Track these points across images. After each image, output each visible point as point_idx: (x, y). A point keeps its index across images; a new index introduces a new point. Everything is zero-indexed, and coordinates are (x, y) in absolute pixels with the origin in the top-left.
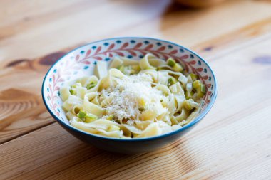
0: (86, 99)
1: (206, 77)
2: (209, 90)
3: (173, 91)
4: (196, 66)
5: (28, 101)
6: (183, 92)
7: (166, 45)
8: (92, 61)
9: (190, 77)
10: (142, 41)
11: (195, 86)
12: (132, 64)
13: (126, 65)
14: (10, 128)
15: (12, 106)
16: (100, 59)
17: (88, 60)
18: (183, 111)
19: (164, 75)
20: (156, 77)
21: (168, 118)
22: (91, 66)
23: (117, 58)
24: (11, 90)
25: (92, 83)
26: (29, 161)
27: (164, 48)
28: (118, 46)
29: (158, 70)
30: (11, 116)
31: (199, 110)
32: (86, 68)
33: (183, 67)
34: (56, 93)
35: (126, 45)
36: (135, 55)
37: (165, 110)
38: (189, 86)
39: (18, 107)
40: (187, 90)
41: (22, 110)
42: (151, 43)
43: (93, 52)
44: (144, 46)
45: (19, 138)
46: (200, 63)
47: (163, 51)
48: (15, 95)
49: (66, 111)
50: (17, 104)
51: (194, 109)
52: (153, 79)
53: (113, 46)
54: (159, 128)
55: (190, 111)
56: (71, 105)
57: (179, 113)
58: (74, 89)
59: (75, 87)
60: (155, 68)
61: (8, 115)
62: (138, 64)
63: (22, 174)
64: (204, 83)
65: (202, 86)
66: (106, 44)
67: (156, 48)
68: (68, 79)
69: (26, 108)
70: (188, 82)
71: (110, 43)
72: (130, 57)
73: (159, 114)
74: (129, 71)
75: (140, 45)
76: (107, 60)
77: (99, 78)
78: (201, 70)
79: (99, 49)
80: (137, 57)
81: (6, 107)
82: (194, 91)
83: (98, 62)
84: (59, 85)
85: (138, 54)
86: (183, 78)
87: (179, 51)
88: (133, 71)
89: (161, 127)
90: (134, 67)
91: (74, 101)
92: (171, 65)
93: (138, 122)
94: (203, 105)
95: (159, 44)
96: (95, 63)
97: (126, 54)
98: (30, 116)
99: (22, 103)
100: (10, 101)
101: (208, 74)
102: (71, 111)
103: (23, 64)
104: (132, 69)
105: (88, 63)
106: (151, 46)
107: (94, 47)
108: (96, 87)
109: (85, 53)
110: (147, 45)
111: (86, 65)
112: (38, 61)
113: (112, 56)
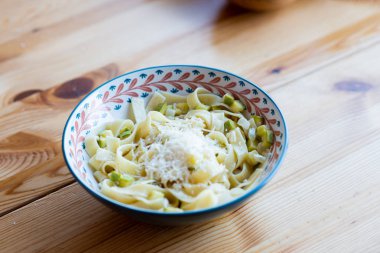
0: (120, 153)
1: (274, 121)
2: (278, 139)
3: (231, 141)
4: (261, 105)
5: (42, 150)
6: (245, 141)
7: (221, 76)
8: (125, 98)
9: (252, 120)
10: (190, 71)
11: (259, 133)
12: (177, 102)
13: (170, 102)
14: (21, 188)
15: (22, 158)
16: (136, 95)
17: (120, 97)
18: (245, 168)
19: (218, 118)
20: (208, 121)
21: (225, 179)
22: (125, 105)
23: (157, 93)
24: (20, 134)
25: (127, 130)
26: (47, 235)
27: (218, 79)
28: (158, 78)
29: (210, 110)
30: (22, 172)
31: (264, 166)
32: (118, 108)
33: (243, 105)
34: (80, 146)
35: (169, 75)
36: (181, 88)
37: (221, 168)
38: (252, 132)
39: (30, 158)
40: (250, 137)
41: (35, 163)
42: (202, 72)
43: (127, 86)
44: (193, 77)
45: (34, 203)
46: (265, 101)
47: (218, 84)
48: (26, 141)
49: (94, 170)
50: (28, 154)
51: (258, 165)
52: (205, 123)
53: (152, 77)
54: (214, 195)
55: (254, 167)
56: (100, 162)
57: (239, 169)
58: (102, 139)
59: (103, 136)
60: (208, 107)
61: (18, 171)
62: (185, 101)
64: (271, 129)
65: (269, 133)
66: (143, 75)
67: (208, 79)
68: (95, 124)
69: (40, 161)
70: (251, 127)
71: (149, 73)
72: (174, 91)
73: (214, 174)
74: (174, 112)
75: (187, 75)
76: (144, 96)
77: (135, 123)
78: (267, 110)
79: (135, 81)
80: (184, 91)
81: (15, 160)
82: (258, 139)
83: (134, 99)
84: (83, 134)
85: (186, 87)
86: (244, 122)
87: (238, 84)
88: (178, 111)
89: (216, 193)
90: (180, 105)
91: (103, 156)
92: (229, 103)
93: (188, 186)
94: (270, 159)
95: (212, 74)
96: (130, 101)
97: (170, 87)
98: (46, 172)
99: (34, 153)
100: (19, 151)
101: (276, 117)
102: (101, 170)
103: (34, 97)
104: (178, 107)
105: (121, 101)
106: (202, 77)
107: (127, 80)
108: (132, 136)
109: (116, 88)
110: (196, 76)
111: (117, 104)
112: (53, 91)
113: (151, 90)
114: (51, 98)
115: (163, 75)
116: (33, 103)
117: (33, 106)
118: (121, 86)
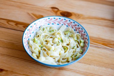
8: (62, 23)
9: (80, 50)
11: (77, 55)
16: (65, 24)
17: (60, 22)
22: (60, 25)
23: (70, 28)
25: (53, 31)
27: (85, 35)
32: (58, 24)
35: (76, 25)
36: (77, 31)
43: (64, 21)
49: (36, 34)
53: (72, 23)
55: (67, 61)
59: (46, 29)
60: (76, 40)
63: (13, 44)
66: (70, 21)
72: (75, 30)
74: (69, 35)
75: (80, 28)
76: (67, 26)
78: (85, 50)
79: (67, 21)
84: (42, 24)
87: (87, 39)
95: (85, 32)
96: (62, 25)
97: (74, 28)
103: (56, 10)
104: (71, 35)
105: (60, 23)
106: (82, 31)
107: (65, 19)
109: (61, 19)
110: (82, 30)
111: (59, 23)
112: (61, 11)
113: (69, 26)
114: (59, 13)
115: (75, 24)
116: (54, 11)
117: (53, 12)
118: (62, 20)
